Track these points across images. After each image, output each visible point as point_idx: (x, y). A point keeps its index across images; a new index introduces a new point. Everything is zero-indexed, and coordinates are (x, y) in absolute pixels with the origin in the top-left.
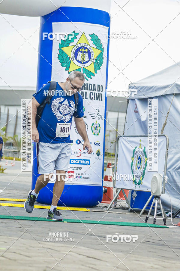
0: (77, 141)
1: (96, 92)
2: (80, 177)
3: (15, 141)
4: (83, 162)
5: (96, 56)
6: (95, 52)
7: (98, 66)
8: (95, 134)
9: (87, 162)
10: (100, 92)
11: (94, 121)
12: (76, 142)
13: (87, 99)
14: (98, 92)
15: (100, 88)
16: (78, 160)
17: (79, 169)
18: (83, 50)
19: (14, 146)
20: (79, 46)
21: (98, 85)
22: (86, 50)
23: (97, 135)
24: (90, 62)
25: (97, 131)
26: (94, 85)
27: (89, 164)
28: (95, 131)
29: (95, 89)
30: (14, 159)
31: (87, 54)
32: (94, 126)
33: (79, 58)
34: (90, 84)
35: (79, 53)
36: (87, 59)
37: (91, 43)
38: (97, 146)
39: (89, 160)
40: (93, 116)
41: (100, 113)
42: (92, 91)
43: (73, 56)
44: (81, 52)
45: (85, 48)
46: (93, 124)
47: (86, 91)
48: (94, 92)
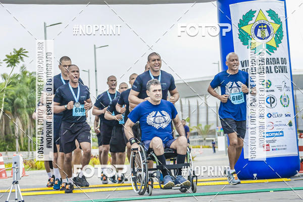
0: (268, 114)
1: (281, 65)
2: (275, 150)
3: (199, 130)
4: (277, 134)
5: (275, 30)
6: (275, 27)
7: (278, 40)
8: (284, 106)
9: (281, 134)
10: (284, 65)
11: (282, 93)
12: (268, 116)
13: (272, 73)
14: (282, 65)
15: (284, 61)
16: (271, 133)
17: (274, 141)
18: (262, 27)
19: (200, 135)
20: (258, 23)
21: (282, 58)
22: (265, 26)
23: (287, 106)
24: (270, 37)
25: (287, 103)
26: (278, 59)
27: (283, 136)
28: (284, 103)
29: (279, 63)
30: (201, 147)
31: (266, 30)
32: (283, 98)
33: (259, 35)
34: (273, 59)
35: (259, 30)
36: (267, 34)
37: (269, 18)
38: (288, 117)
39: (283, 132)
40: (280, 88)
41: (286, 85)
42: (276, 65)
43: (253, 34)
44: (261, 28)
45: (264, 24)
46: (281, 96)
47: (270, 65)
48: (278, 65)
